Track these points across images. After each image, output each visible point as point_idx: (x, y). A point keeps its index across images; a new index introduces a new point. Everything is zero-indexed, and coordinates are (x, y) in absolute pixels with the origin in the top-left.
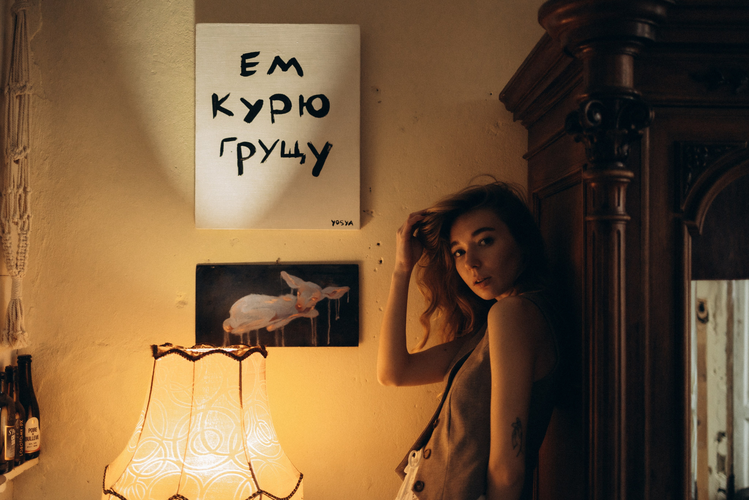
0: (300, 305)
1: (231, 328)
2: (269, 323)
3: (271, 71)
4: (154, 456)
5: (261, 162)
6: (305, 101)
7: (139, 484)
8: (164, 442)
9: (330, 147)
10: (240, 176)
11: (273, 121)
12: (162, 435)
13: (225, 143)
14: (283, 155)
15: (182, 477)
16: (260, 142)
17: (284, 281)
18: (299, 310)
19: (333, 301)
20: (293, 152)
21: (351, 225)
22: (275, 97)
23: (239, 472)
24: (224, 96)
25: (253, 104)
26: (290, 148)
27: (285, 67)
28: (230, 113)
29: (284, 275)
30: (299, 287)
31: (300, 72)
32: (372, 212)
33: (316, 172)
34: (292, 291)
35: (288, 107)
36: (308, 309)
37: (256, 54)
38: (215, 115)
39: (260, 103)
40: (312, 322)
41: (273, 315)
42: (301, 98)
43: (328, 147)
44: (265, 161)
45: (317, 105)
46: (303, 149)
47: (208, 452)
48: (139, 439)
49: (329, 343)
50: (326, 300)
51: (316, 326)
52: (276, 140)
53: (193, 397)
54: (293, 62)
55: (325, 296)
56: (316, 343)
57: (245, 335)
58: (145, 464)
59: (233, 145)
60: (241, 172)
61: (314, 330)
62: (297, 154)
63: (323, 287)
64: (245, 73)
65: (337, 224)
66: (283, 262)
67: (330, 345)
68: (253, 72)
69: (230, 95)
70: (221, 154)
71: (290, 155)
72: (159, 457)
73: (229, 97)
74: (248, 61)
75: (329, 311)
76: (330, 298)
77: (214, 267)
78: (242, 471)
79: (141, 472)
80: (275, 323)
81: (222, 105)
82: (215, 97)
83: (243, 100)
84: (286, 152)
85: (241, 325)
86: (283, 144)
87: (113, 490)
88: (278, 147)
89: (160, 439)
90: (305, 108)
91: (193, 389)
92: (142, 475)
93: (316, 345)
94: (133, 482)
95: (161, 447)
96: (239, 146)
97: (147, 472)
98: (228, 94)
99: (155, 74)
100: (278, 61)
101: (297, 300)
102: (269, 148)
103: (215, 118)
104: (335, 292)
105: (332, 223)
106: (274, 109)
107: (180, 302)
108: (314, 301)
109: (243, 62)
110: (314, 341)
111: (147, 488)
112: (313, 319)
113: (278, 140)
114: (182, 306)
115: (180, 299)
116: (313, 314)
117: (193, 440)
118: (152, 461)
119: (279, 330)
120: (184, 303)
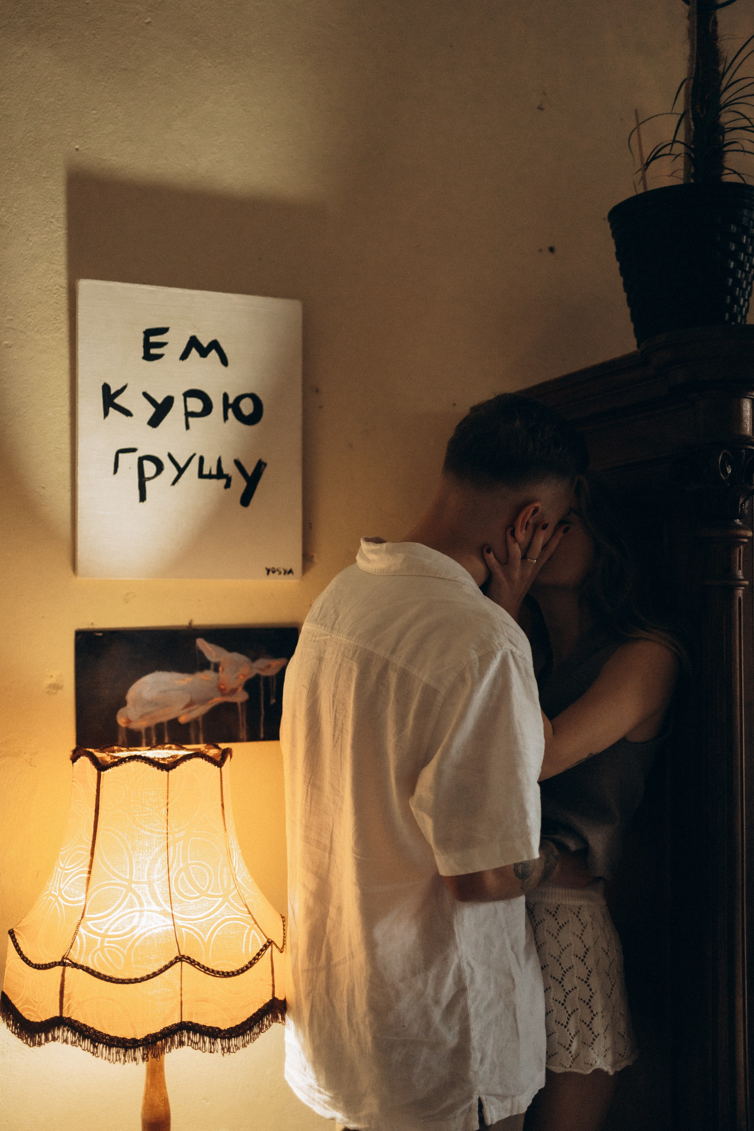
0: (223, 685)
1: (129, 721)
2: (181, 712)
3: (184, 356)
4: (122, 906)
5: (171, 483)
6: (231, 401)
7: (109, 949)
8: (133, 885)
9: (263, 466)
10: (141, 503)
11: (188, 427)
12: (128, 877)
13: (120, 455)
14: (201, 475)
15: (176, 932)
16: (170, 456)
17: (201, 654)
18: (222, 691)
19: (267, 679)
20: (214, 472)
21: (290, 575)
22: (190, 394)
23: (239, 918)
24: (119, 388)
25: (159, 401)
26: (210, 466)
27: (204, 352)
28: (127, 413)
29: (201, 644)
30: (221, 660)
31: (224, 361)
32: (312, 557)
33: (246, 500)
34: (212, 666)
35: (207, 409)
36: (234, 691)
37: (163, 331)
38: (106, 414)
39: (169, 401)
40: (240, 708)
41: (187, 700)
42: (226, 397)
43: (260, 466)
44: (177, 483)
45: (247, 407)
46: (229, 468)
47: (198, 894)
48: (88, 886)
49: (262, 736)
50: (257, 677)
51: (244, 713)
52: (191, 454)
53: (167, 820)
54: (215, 345)
55: (255, 672)
56: (245, 736)
57: (148, 729)
58: (110, 920)
59: (132, 458)
60: (143, 498)
61: (242, 719)
62: (220, 474)
63: (254, 659)
64: (148, 357)
65: (274, 572)
66: (196, 626)
67: (264, 739)
68: (159, 357)
69: (128, 386)
70: (115, 471)
71: (210, 476)
72: (131, 907)
73: (127, 389)
74: (153, 339)
75: (262, 692)
76: (264, 674)
77: (100, 634)
78: (242, 916)
79: (107, 930)
80: (190, 711)
81: (117, 401)
82: (106, 388)
83: (145, 395)
84: (206, 472)
85: (142, 717)
86: (202, 460)
87: (69, 960)
88: (194, 465)
89: (126, 883)
90: (230, 412)
91: (168, 810)
92: (108, 935)
93: (245, 740)
94: (99, 946)
95: (130, 894)
96: (141, 460)
97: (116, 930)
98: (124, 384)
99: (10, 347)
100: (193, 343)
101: (219, 678)
102: (182, 465)
103: (107, 418)
104: (269, 666)
105: (266, 572)
106: (190, 410)
107: (50, 685)
108: (242, 680)
109: (146, 340)
110: (243, 734)
111: (125, 952)
112: (242, 704)
113: (194, 455)
114: (55, 691)
115: (52, 681)
116: (241, 697)
117: (176, 880)
118: (121, 914)
119: (195, 721)
120: (56, 687)
